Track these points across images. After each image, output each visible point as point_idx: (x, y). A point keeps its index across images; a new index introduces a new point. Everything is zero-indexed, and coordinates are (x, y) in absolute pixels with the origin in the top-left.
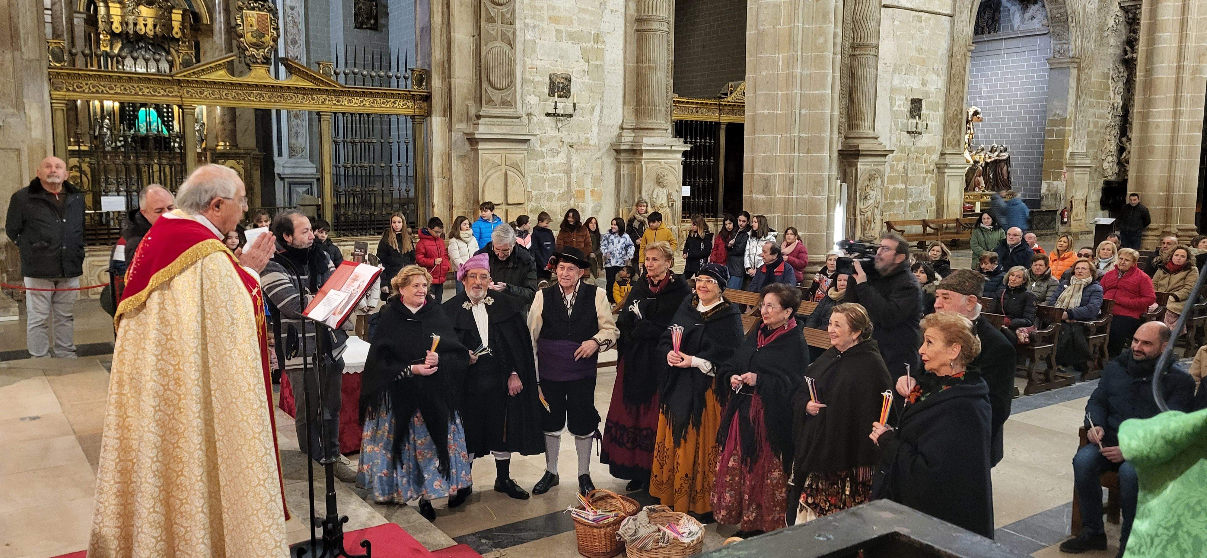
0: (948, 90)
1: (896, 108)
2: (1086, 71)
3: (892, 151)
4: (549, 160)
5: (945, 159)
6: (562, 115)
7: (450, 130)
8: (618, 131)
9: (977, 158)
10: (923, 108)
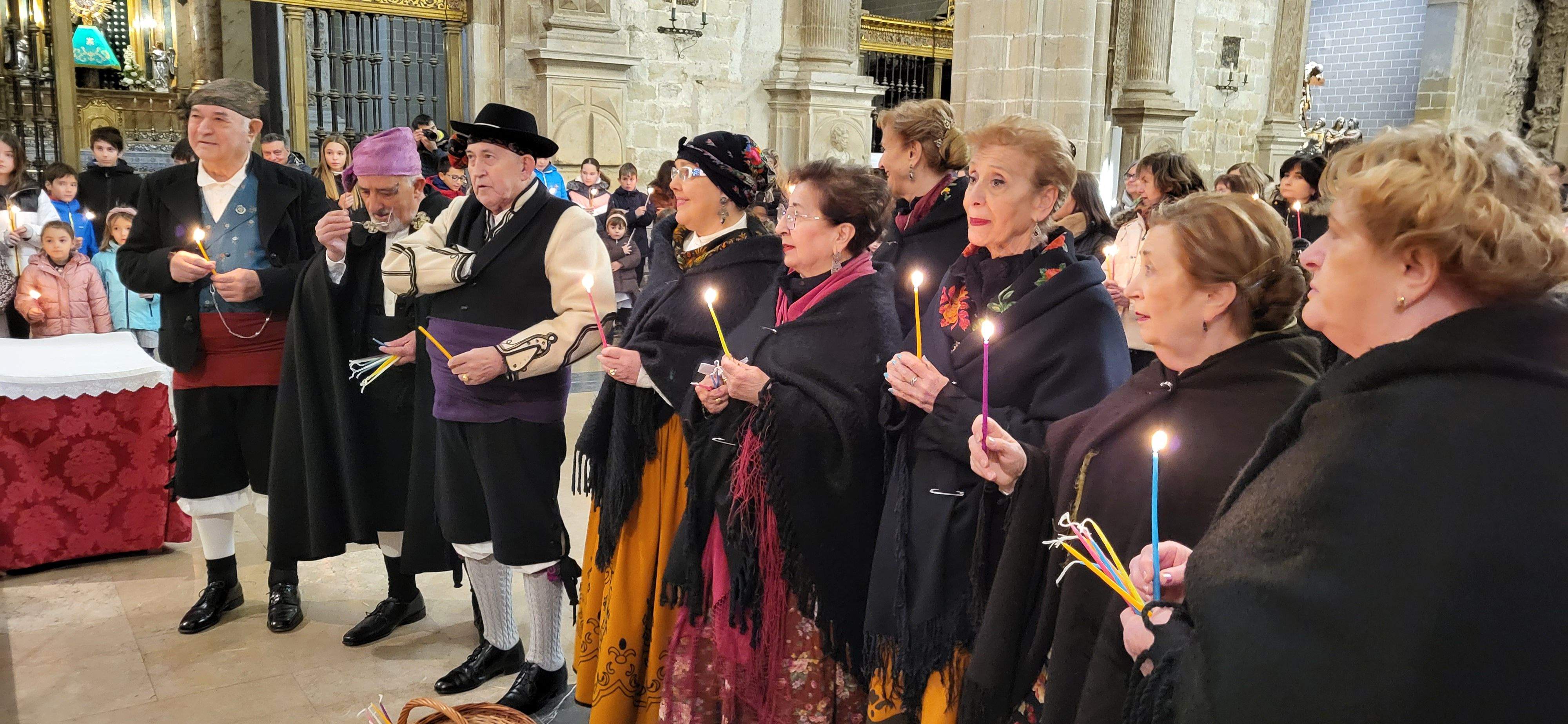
0: (1280, 27)
1: (1201, 50)
2: (1481, 9)
3: (1193, 113)
4: (663, 102)
5: (1270, 129)
6: (684, 32)
7: (502, 46)
8: (774, 62)
9: (1315, 136)
10: (1242, 52)
